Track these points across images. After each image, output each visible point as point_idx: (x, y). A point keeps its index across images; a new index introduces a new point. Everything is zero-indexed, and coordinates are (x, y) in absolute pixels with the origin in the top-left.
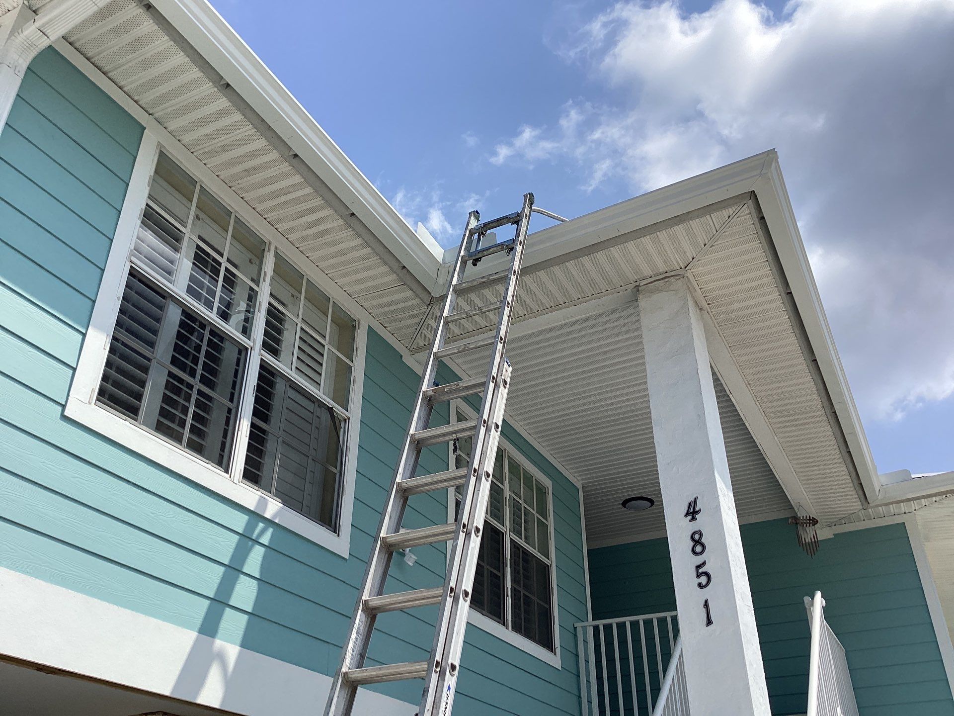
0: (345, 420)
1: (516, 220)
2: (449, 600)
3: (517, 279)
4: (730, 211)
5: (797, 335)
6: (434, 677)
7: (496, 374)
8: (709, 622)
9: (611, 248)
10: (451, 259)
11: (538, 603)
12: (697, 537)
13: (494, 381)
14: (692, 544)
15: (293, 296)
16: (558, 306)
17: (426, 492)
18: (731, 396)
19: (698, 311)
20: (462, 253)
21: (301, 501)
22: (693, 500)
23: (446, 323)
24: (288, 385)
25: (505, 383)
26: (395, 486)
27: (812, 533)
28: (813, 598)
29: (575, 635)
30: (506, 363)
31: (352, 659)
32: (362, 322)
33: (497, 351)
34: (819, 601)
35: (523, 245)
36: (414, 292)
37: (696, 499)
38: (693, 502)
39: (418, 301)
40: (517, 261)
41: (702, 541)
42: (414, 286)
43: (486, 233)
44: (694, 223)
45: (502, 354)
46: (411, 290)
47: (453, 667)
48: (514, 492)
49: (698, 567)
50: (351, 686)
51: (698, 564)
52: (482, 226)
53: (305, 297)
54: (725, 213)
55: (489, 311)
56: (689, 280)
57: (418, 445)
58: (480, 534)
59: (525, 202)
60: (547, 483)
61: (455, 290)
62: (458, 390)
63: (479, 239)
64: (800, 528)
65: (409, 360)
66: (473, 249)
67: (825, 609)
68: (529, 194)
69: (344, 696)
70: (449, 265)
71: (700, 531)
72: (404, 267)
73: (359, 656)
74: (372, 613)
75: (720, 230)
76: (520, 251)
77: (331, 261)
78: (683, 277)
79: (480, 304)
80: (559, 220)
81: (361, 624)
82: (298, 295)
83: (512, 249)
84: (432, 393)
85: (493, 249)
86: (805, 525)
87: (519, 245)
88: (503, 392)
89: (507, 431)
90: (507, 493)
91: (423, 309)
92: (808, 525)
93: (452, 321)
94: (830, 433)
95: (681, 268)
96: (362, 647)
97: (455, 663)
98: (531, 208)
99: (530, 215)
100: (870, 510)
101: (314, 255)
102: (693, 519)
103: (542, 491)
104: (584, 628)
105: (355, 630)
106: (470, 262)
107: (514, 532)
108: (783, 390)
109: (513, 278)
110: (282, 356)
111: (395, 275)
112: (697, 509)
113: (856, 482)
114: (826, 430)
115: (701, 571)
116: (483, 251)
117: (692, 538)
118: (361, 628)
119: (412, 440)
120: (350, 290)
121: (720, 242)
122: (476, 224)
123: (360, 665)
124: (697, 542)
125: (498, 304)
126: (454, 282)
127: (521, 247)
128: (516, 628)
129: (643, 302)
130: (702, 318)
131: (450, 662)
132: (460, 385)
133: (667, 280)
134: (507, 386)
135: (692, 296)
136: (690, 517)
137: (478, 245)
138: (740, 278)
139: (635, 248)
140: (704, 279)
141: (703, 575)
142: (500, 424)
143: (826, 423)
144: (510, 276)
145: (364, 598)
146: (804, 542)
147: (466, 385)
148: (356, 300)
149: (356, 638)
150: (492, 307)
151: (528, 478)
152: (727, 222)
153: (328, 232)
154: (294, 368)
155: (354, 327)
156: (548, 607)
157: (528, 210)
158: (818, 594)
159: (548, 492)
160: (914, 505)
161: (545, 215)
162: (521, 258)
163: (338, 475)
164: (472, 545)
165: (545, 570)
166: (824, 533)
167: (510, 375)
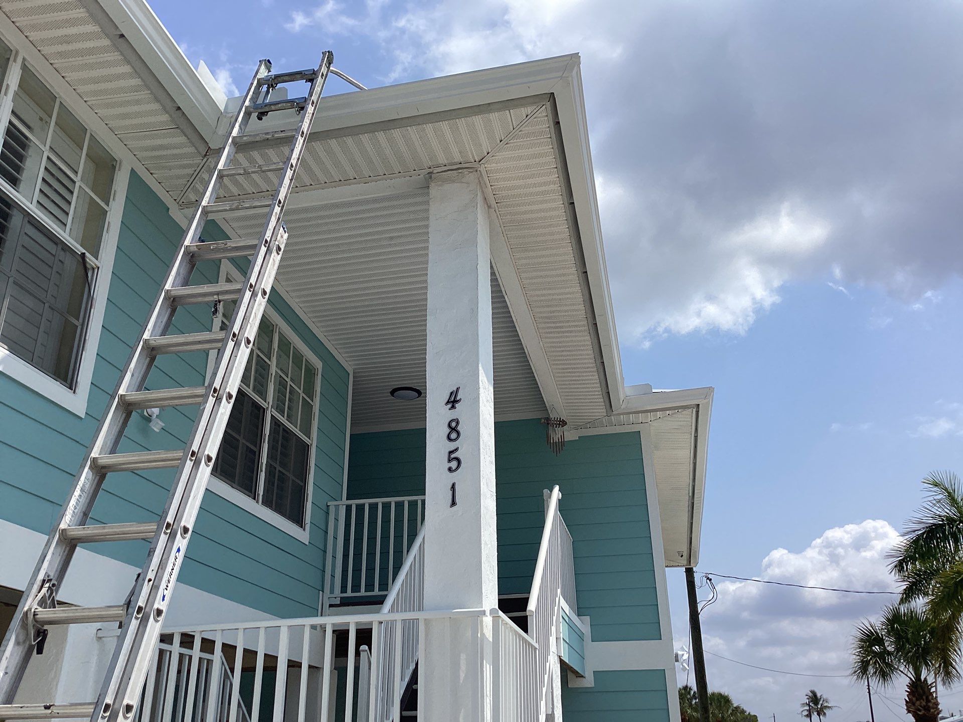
0: (93, 269)
1: (310, 77)
2: (189, 464)
3: (304, 141)
4: (529, 110)
5: (574, 246)
6: (163, 538)
7: (269, 238)
8: (454, 503)
9: (409, 128)
10: (233, 109)
11: (293, 480)
12: (453, 424)
13: (267, 245)
14: (448, 430)
15: (41, 119)
16: (347, 181)
17: (176, 353)
18: (506, 297)
19: (487, 208)
20: (247, 103)
21: (33, 352)
22: (455, 389)
23: (221, 176)
24: (26, 219)
25: (279, 249)
26: (141, 343)
27: (560, 433)
28: (551, 491)
29: (327, 513)
30: (281, 227)
31: (72, 516)
32: (124, 163)
33: (274, 214)
34: (556, 493)
35: (316, 106)
36: (188, 139)
37: (458, 389)
38: (455, 392)
39: (192, 150)
40: (306, 122)
41: (458, 428)
42: (189, 131)
43: (276, 86)
44: (494, 116)
45: (279, 219)
46: (186, 136)
47: (186, 530)
48: (281, 370)
49: (451, 452)
50: (70, 544)
51: (452, 450)
52: (273, 77)
53: (56, 123)
54: (524, 111)
55: (270, 170)
56: (481, 174)
57: (173, 302)
58: (233, 401)
59: (323, 60)
60: (318, 364)
61: (234, 142)
62: (226, 250)
63: (268, 92)
64: (550, 428)
65: (176, 213)
66: (260, 101)
67: (560, 502)
68: (329, 52)
69: (60, 553)
70: (231, 115)
71: (457, 419)
72: (179, 108)
73: (82, 514)
74: (101, 472)
75: (517, 129)
76: (312, 112)
77: (93, 87)
78: (477, 171)
79: (260, 161)
80: (358, 88)
81: (87, 481)
82: (48, 119)
83: (302, 108)
84: (196, 250)
85: (282, 105)
86: (555, 426)
87: (310, 105)
88: (275, 259)
89: (275, 299)
90: (273, 369)
91: (198, 160)
92: (558, 426)
93: (228, 176)
94: (589, 343)
95: (475, 161)
96: (86, 505)
97: (188, 526)
98: (328, 68)
99: (327, 75)
100: (613, 417)
101: (71, 76)
102: (453, 407)
103: (311, 372)
104: (337, 507)
105: (78, 488)
106: (254, 115)
107: (277, 409)
108: (554, 297)
109: (300, 140)
110: (22, 186)
111: (167, 115)
112: (458, 398)
113: (605, 391)
114: (586, 339)
115: (453, 456)
116: (270, 105)
117: (449, 425)
118: (87, 486)
119: (167, 297)
120: (112, 124)
121: (515, 141)
122: (266, 74)
123: (82, 523)
124: (454, 429)
125: (281, 165)
126: (235, 132)
127: (313, 108)
128: (267, 503)
129: (434, 190)
130: (489, 217)
131: (182, 524)
132: (229, 244)
133: (460, 171)
134: (281, 253)
135: (483, 192)
136: (450, 406)
137: (266, 98)
138: (529, 181)
139: (433, 132)
140: (495, 176)
141: (454, 460)
142: (268, 291)
143: (586, 333)
144: (297, 137)
145: (93, 455)
146: (552, 442)
147: (236, 245)
148: (119, 137)
149: (80, 496)
150: (273, 167)
151: (298, 357)
152: (524, 121)
153: (91, 52)
154: (35, 201)
155: (114, 167)
156: (302, 484)
157: (325, 69)
158: (557, 488)
159: (317, 373)
160: (650, 416)
161: (344, 79)
162: (311, 120)
163: (79, 328)
164: (221, 410)
165: (305, 448)
166: (570, 435)
167: (285, 241)
